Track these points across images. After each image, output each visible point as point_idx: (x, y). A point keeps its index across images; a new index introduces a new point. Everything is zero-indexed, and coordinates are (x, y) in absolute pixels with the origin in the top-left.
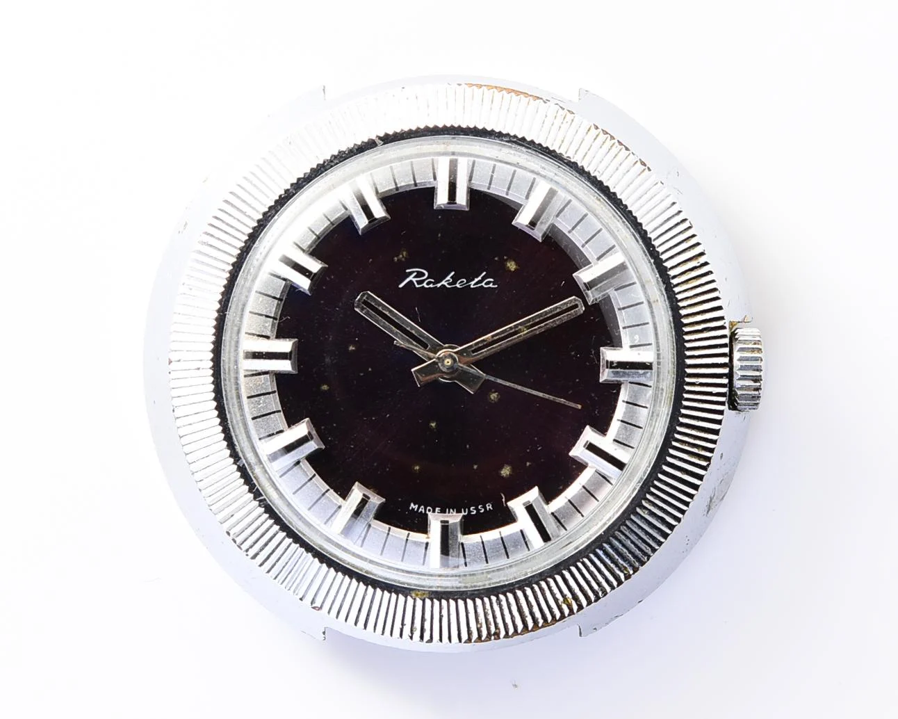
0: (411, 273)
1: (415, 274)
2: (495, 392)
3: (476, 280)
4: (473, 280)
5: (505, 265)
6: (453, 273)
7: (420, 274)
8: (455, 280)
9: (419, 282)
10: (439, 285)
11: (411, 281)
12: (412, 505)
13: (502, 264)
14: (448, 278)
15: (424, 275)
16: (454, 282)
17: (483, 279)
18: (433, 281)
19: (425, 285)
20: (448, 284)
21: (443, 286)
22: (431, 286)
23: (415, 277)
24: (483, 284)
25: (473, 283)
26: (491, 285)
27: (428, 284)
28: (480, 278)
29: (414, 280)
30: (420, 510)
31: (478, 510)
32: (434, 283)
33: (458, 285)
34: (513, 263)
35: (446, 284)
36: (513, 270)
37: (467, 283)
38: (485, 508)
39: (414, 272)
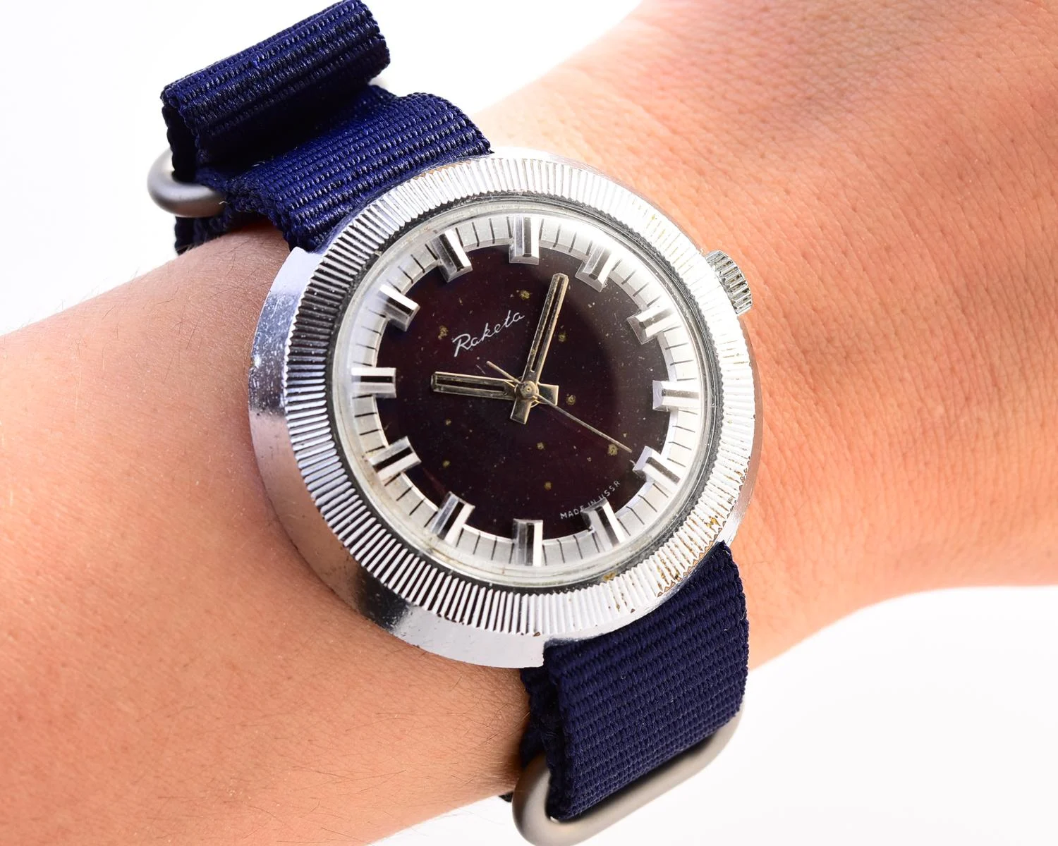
0: (457, 342)
1: (460, 341)
2: (570, 396)
3: (507, 320)
4: (505, 321)
5: (520, 297)
6: (487, 325)
7: (464, 339)
8: (491, 328)
9: (468, 345)
10: (483, 339)
11: (461, 348)
12: (562, 515)
13: (517, 296)
14: (486, 330)
15: (467, 338)
16: (492, 331)
17: (511, 316)
18: (476, 338)
19: (472, 344)
20: (489, 334)
21: (486, 337)
22: (477, 343)
23: (461, 343)
24: (514, 320)
25: (506, 323)
26: (520, 318)
27: (474, 342)
28: (508, 317)
29: (463, 345)
30: (570, 515)
31: (609, 490)
32: (478, 340)
33: (496, 332)
34: (525, 292)
35: (487, 335)
36: (528, 298)
37: (502, 325)
38: (615, 486)
39: (458, 340)
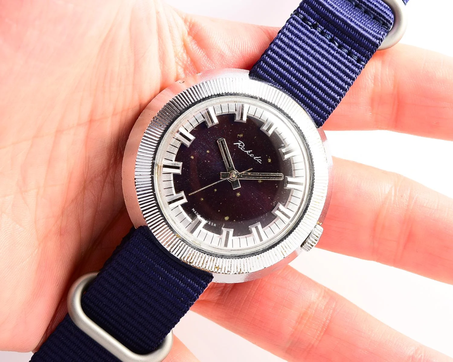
0: (240, 142)
1: (241, 143)
2: (240, 193)
3: (257, 157)
4: (256, 157)
6: (252, 151)
7: (242, 144)
8: (251, 153)
9: (240, 147)
10: (245, 151)
11: (238, 145)
12: (193, 209)
13: (267, 158)
14: (249, 151)
15: (243, 145)
16: (250, 154)
17: (259, 159)
20: (248, 153)
24: (258, 160)
25: (255, 158)
26: (260, 162)
27: (242, 149)
28: (258, 158)
29: (239, 145)
30: (195, 212)
31: (211, 223)
33: (250, 155)
34: (270, 160)
35: (247, 152)
37: (254, 156)
38: (213, 225)
39: (241, 142)
